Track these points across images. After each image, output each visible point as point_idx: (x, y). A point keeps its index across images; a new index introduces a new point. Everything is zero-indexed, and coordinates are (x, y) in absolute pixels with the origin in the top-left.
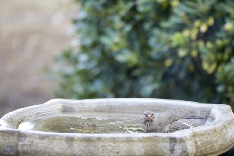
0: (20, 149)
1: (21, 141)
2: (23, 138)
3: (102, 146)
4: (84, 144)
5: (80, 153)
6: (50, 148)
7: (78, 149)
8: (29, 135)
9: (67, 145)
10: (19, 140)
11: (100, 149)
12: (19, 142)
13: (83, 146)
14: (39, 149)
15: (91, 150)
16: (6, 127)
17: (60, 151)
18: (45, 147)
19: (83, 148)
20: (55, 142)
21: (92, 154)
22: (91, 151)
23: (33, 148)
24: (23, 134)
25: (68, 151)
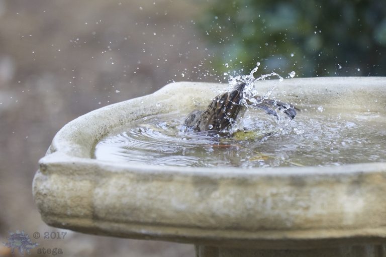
0: (98, 203)
1: (100, 187)
2: (104, 180)
3: (273, 195)
4: (234, 190)
5: (225, 211)
6: (162, 201)
7: (221, 201)
8: (116, 173)
9: (197, 194)
10: (96, 184)
11: (269, 201)
12: (95, 187)
13: (231, 196)
14: (138, 204)
15: (250, 203)
16: (68, 153)
17: (182, 207)
18: (151, 199)
19: (232, 201)
20: (172, 187)
21: (252, 212)
22: (249, 207)
23: (125, 200)
24: (103, 170)
25: (201, 207)
